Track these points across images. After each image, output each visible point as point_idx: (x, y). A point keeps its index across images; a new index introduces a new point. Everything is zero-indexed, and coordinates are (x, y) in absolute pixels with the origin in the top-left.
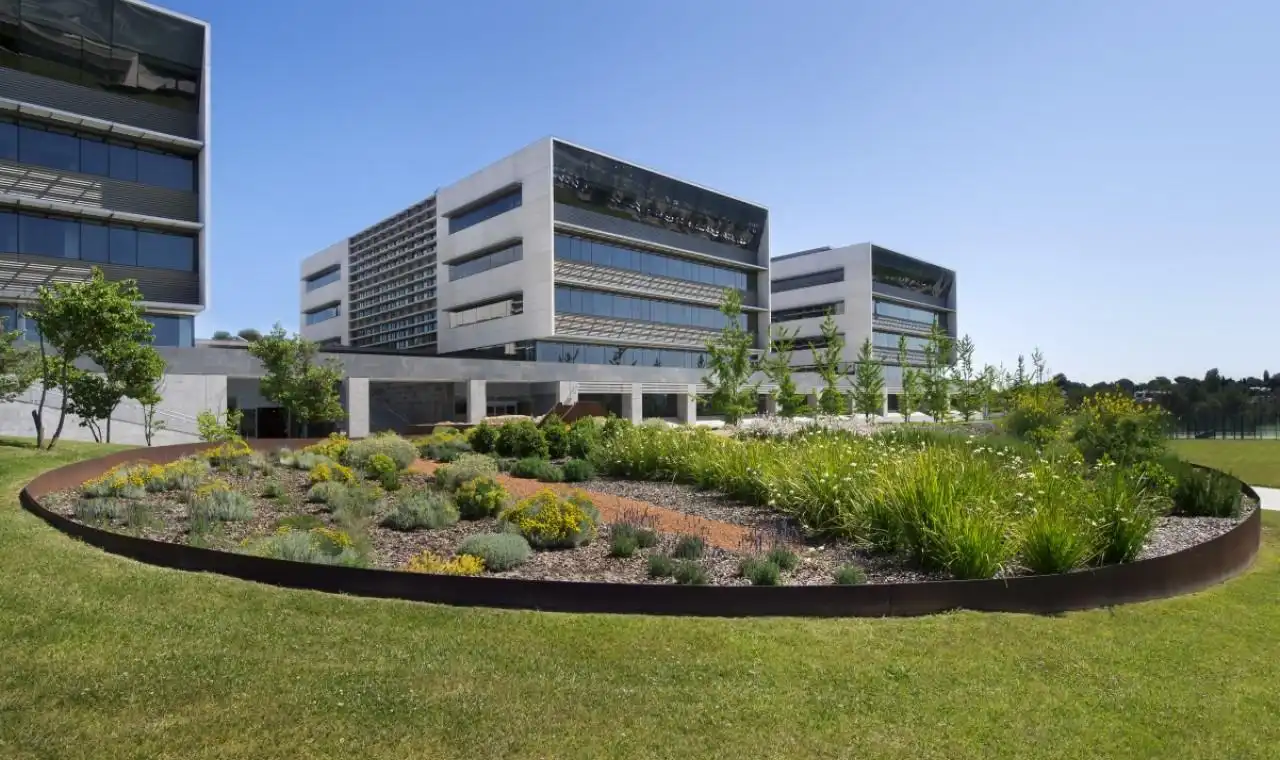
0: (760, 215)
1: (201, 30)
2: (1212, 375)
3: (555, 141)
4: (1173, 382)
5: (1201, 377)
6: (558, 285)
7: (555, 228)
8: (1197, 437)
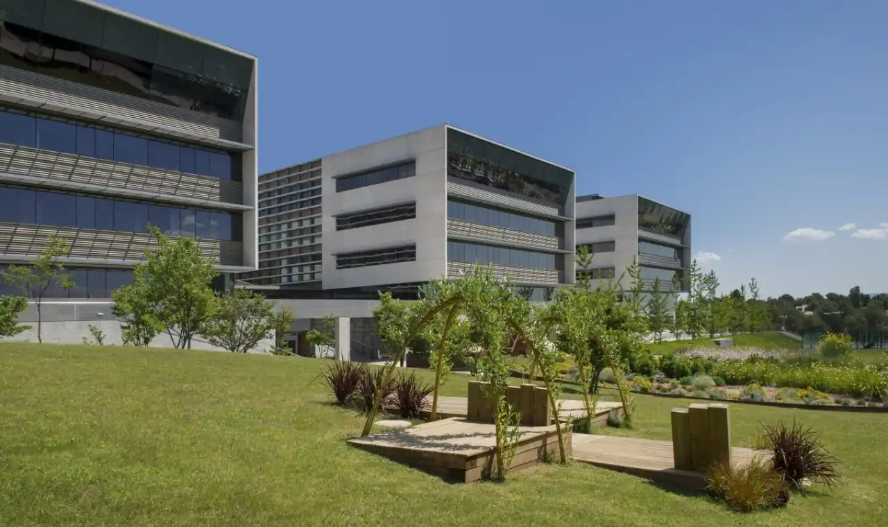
0: (567, 176)
1: (252, 62)
2: (855, 292)
3: (448, 128)
4: (825, 297)
5: (846, 294)
6: (449, 240)
7: (448, 196)
8: (865, 348)
